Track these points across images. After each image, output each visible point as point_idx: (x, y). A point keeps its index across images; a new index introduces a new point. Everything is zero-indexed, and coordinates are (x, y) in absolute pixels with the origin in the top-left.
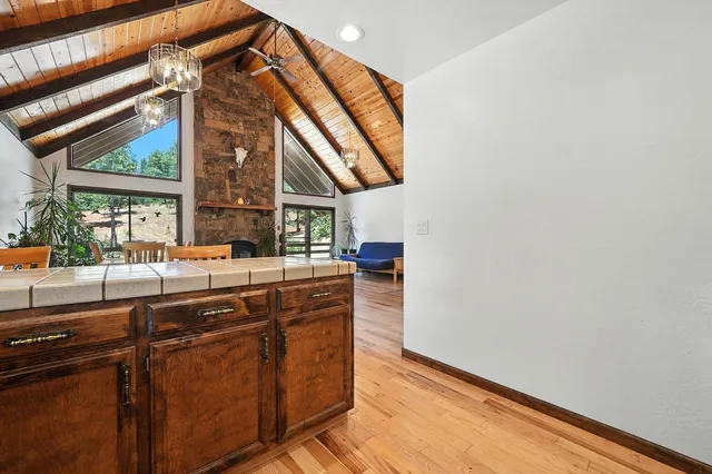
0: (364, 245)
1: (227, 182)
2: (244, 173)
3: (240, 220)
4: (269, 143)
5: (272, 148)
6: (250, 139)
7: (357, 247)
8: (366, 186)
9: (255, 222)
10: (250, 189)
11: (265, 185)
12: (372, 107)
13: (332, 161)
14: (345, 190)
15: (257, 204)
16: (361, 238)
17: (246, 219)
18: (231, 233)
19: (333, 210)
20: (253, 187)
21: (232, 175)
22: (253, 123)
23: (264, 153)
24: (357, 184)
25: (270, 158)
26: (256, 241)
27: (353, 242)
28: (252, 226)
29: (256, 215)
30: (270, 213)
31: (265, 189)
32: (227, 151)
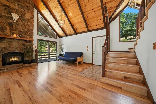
0: (66, 53)
1: (8, 27)
2: (18, 25)
3: (15, 43)
4: (31, 16)
5: (32, 18)
6: (21, 12)
7: (64, 54)
8: (67, 35)
9: (24, 45)
10: (21, 32)
11: (28, 31)
12: (70, 3)
13: (56, 27)
14: (60, 37)
15: (25, 38)
16: (65, 51)
17: (18, 43)
18: (10, 49)
19: (56, 42)
20: (22, 31)
21: (11, 25)
22: (23, 7)
23: (28, 19)
24: (64, 35)
25: (31, 21)
26: (23, 52)
27: (63, 52)
28: (22, 46)
29: (24, 42)
30: (31, 42)
31: (29, 33)
32: (7, 14)
